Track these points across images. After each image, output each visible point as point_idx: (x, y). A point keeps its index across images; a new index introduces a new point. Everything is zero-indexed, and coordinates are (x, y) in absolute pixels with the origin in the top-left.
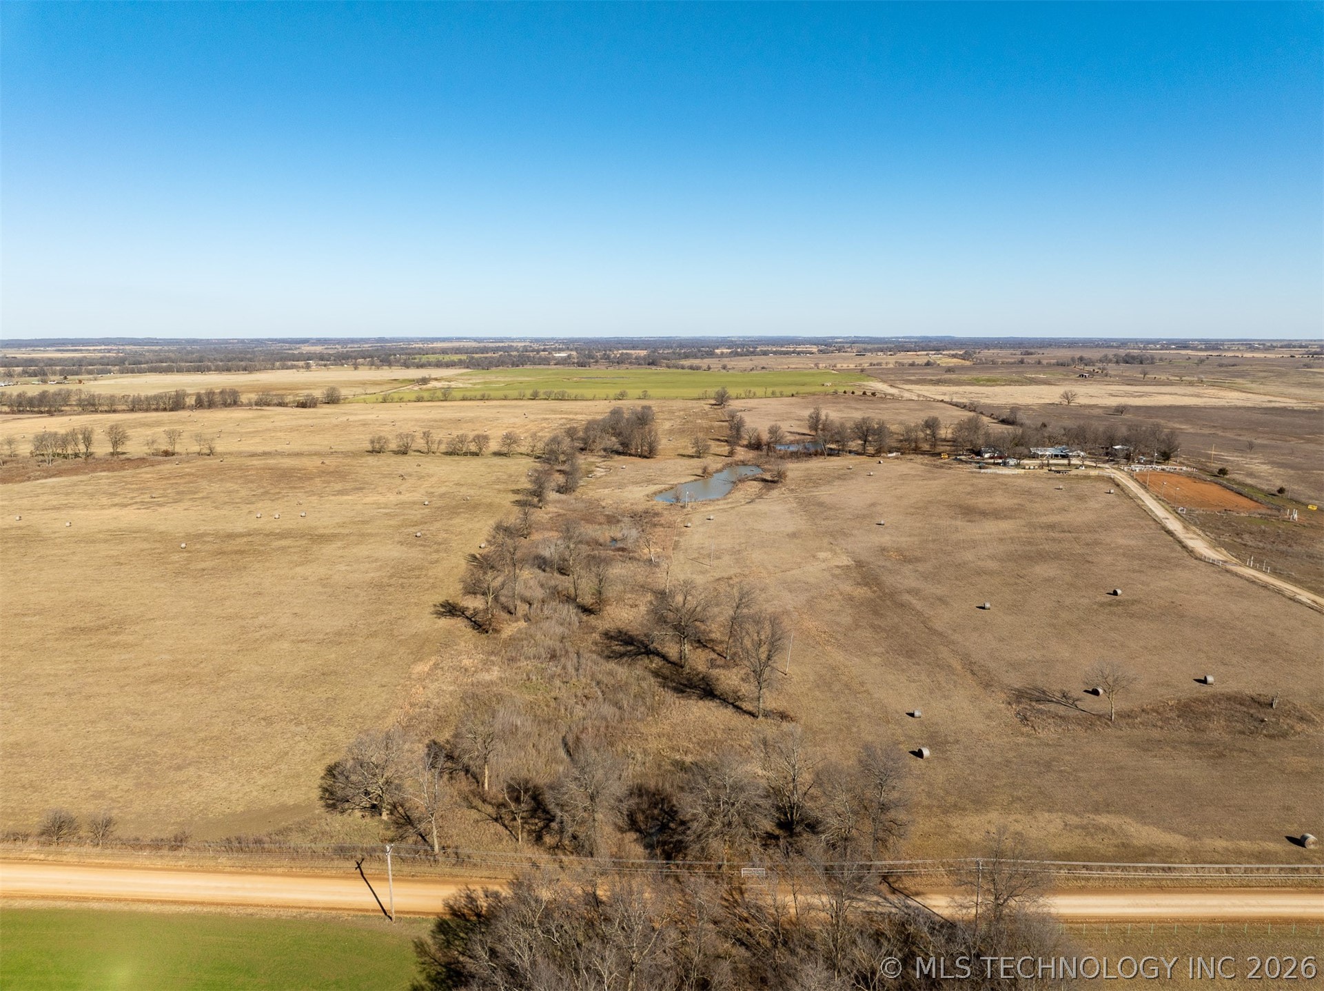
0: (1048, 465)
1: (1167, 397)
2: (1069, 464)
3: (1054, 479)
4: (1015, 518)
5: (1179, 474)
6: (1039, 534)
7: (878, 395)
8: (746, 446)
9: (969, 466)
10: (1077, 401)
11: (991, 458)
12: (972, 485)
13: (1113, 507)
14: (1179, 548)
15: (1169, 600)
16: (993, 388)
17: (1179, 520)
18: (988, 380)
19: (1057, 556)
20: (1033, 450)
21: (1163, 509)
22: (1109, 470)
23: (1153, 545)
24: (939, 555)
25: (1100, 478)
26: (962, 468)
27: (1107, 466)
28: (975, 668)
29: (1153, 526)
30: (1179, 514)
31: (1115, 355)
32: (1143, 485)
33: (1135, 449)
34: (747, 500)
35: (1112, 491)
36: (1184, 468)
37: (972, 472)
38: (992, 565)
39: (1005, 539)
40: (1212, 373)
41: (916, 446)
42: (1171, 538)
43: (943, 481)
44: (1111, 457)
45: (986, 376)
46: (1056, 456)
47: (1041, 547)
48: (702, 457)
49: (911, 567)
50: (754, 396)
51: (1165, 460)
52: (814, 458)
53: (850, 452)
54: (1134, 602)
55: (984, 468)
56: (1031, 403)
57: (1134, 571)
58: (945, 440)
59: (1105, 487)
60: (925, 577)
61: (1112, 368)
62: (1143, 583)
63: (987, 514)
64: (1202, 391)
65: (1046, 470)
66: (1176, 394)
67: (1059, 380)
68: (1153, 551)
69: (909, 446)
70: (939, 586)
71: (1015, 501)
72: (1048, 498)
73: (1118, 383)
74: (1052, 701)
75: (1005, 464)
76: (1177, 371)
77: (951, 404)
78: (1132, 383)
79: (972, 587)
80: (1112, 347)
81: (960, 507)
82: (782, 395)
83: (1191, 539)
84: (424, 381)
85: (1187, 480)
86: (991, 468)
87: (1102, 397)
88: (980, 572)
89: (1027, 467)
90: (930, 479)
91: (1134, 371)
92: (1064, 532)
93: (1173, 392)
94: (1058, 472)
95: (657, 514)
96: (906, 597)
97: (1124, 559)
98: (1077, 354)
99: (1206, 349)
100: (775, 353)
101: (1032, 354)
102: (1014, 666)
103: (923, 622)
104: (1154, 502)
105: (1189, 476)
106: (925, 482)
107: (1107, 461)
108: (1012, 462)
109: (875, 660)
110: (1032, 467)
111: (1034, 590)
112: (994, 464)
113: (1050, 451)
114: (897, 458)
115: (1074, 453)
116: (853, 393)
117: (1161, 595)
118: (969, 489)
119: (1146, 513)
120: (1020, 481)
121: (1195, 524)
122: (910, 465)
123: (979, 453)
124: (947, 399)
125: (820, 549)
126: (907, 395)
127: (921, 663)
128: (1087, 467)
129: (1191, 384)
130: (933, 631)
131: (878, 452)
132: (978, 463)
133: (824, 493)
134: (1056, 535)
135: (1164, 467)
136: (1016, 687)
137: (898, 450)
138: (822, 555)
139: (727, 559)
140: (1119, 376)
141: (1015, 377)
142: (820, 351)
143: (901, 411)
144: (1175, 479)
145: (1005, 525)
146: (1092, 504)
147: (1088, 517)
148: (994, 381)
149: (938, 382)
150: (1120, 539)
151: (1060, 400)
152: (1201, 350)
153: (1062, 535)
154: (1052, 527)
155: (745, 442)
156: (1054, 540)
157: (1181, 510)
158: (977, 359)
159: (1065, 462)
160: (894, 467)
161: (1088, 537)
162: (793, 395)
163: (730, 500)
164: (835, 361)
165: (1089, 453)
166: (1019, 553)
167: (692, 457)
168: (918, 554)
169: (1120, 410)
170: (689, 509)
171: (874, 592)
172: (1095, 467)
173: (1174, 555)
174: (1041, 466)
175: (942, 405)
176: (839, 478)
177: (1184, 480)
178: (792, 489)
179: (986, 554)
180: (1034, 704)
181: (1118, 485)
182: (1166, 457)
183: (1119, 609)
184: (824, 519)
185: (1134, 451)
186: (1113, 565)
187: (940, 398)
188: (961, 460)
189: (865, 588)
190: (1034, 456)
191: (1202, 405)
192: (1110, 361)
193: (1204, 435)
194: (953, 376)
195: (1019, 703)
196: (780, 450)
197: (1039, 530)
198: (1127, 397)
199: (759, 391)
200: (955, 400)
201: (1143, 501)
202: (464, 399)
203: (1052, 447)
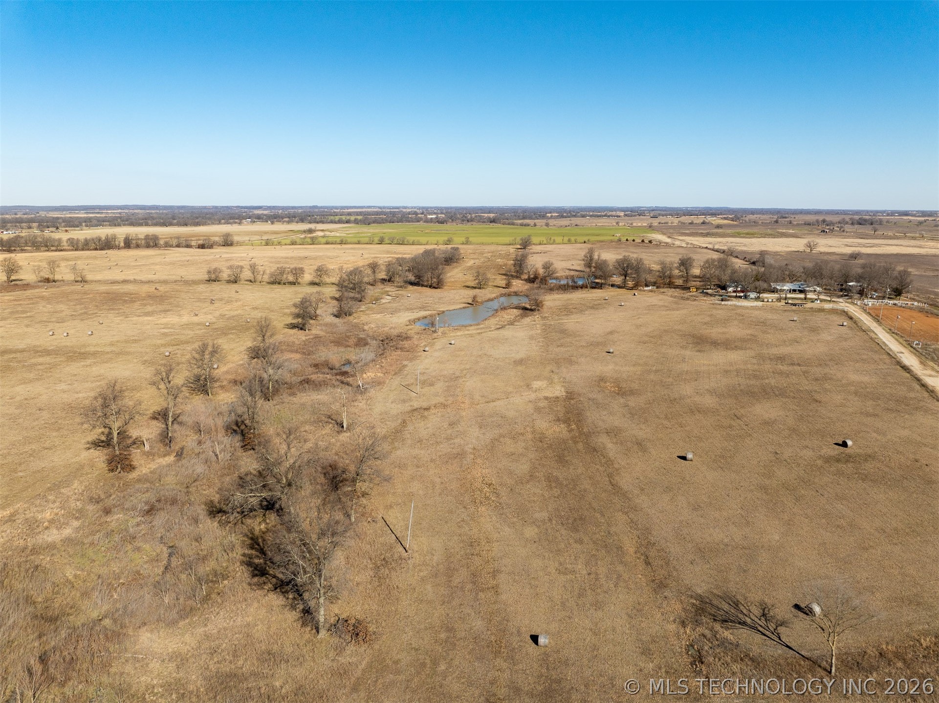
0: (786, 298)
1: (894, 247)
2: (805, 298)
3: (789, 311)
4: (746, 349)
5: (911, 309)
6: (768, 366)
7: (654, 243)
8: (526, 280)
9: (712, 298)
10: (818, 249)
11: (734, 292)
12: (711, 316)
13: (846, 340)
14: (918, 387)
15: (911, 456)
16: (750, 239)
17: (915, 354)
18: (747, 234)
19: (782, 393)
20: (773, 285)
21: (897, 343)
22: (843, 304)
23: (888, 382)
24: (657, 387)
25: (833, 311)
26: (706, 300)
27: (841, 300)
28: (652, 553)
29: (888, 361)
30: (914, 349)
31: (851, 219)
32: (877, 319)
33: (869, 285)
34: (498, 326)
35: (845, 324)
36: (916, 303)
37: (713, 304)
38: (709, 401)
39: (730, 371)
40: (930, 231)
41: (670, 281)
42: (908, 375)
43: (684, 312)
44: (845, 292)
45: (746, 231)
46: (794, 291)
47: (767, 381)
48: (483, 288)
49: (622, 400)
50: (554, 243)
51: (896, 296)
52: (580, 290)
53: (613, 286)
54: (868, 457)
55: (726, 300)
56: (779, 251)
57: (868, 415)
58: (696, 277)
59: (838, 319)
60: (633, 414)
61: (848, 228)
62: (878, 431)
63: (718, 344)
64: (923, 244)
65: (783, 302)
66: (901, 245)
67: (804, 234)
68: (888, 390)
69: (664, 281)
70: (643, 427)
71: (749, 332)
72: (782, 329)
73: (853, 237)
74: (744, 623)
75: (746, 297)
76: (901, 229)
77: (713, 250)
78: (864, 237)
79: (679, 429)
80: (849, 214)
81: (694, 336)
82: (576, 242)
83: (930, 376)
84: (310, 231)
85: (920, 314)
86: (732, 300)
87: (839, 247)
88: (696, 410)
89: (766, 300)
90: (674, 310)
91: (867, 229)
92: (793, 364)
93: (899, 244)
94: (795, 305)
95: (407, 338)
96: (603, 440)
97: (856, 398)
98: (821, 218)
99: (923, 216)
100: (591, 216)
101: (786, 218)
102: (704, 552)
103: (610, 476)
104: (887, 335)
105: (921, 310)
106: (668, 312)
107: (842, 296)
108: (753, 295)
109: (530, 532)
110: (770, 300)
111: (750, 435)
112: (736, 297)
113: (787, 287)
114: (651, 291)
115: (811, 289)
116: (634, 240)
117: (901, 449)
118: (707, 319)
119: (880, 347)
120: (757, 312)
121: (933, 359)
122: (661, 297)
123: (724, 288)
124: (710, 246)
125: (538, 378)
126: (677, 243)
127: (586, 539)
128: (822, 301)
129: (914, 238)
130: (616, 489)
131: (635, 287)
132: (721, 296)
133: (571, 322)
134: (784, 368)
135: (895, 302)
136: (699, 591)
137: (654, 284)
138: (536, 384)
139: (440, 386)
140: (854, 232)
141: (769, 231)
142: (626, 215)
143: (670, 255)
144: (908, 313)
145: (734, 356)
146: (825, 336)
147: (820, 349)
148: (752, 234)
149: (707, 235)
150: (853, 375)
151: (804, 248)
152: (919, 216)
153: (791, 368)
154: (781, 359)
155: (526, 277)
156: (781, 373)
157: (917, 344)
158: (742, 220)
159: (802, 296)
160: (647, 297)
161: (817, 371)
162: (585, 242)
163: (482, 326)
164: (633, 221)
165: (825, 289)
166: (742, 387)
167: (475, 288)
168: (635, 386)
169: (854, 256)
170: (440, 334)
171: (570, 431)
172: (830, 301)
173: (912, 395)
174: (779, 300)
175: (705, 250)
176: (592, 308)
177: (916, 314)
178: (545, 317)
179: (707, 387)
180: (717, 626)
181: (851, 318)
182: (898, 293)
183: (849, 468)
184: (558, 346)
185: (868, 287)
186: (842, 405)
187: (705, 246)
188: (707, 293)
189: (562, 426)
190: (774, 291)
191: (925, 253)
192: (847, 223)
193: (928, 277)
194: (720, 231)
195: (697, 623)
196: (552, 283)
197: (769, 362)
198: (861, 247)
199: (559, 239)
200: (716, 247)
201: (876, 334)
202: (327, 243)
203: (791, 283)
